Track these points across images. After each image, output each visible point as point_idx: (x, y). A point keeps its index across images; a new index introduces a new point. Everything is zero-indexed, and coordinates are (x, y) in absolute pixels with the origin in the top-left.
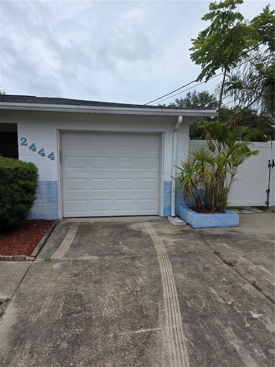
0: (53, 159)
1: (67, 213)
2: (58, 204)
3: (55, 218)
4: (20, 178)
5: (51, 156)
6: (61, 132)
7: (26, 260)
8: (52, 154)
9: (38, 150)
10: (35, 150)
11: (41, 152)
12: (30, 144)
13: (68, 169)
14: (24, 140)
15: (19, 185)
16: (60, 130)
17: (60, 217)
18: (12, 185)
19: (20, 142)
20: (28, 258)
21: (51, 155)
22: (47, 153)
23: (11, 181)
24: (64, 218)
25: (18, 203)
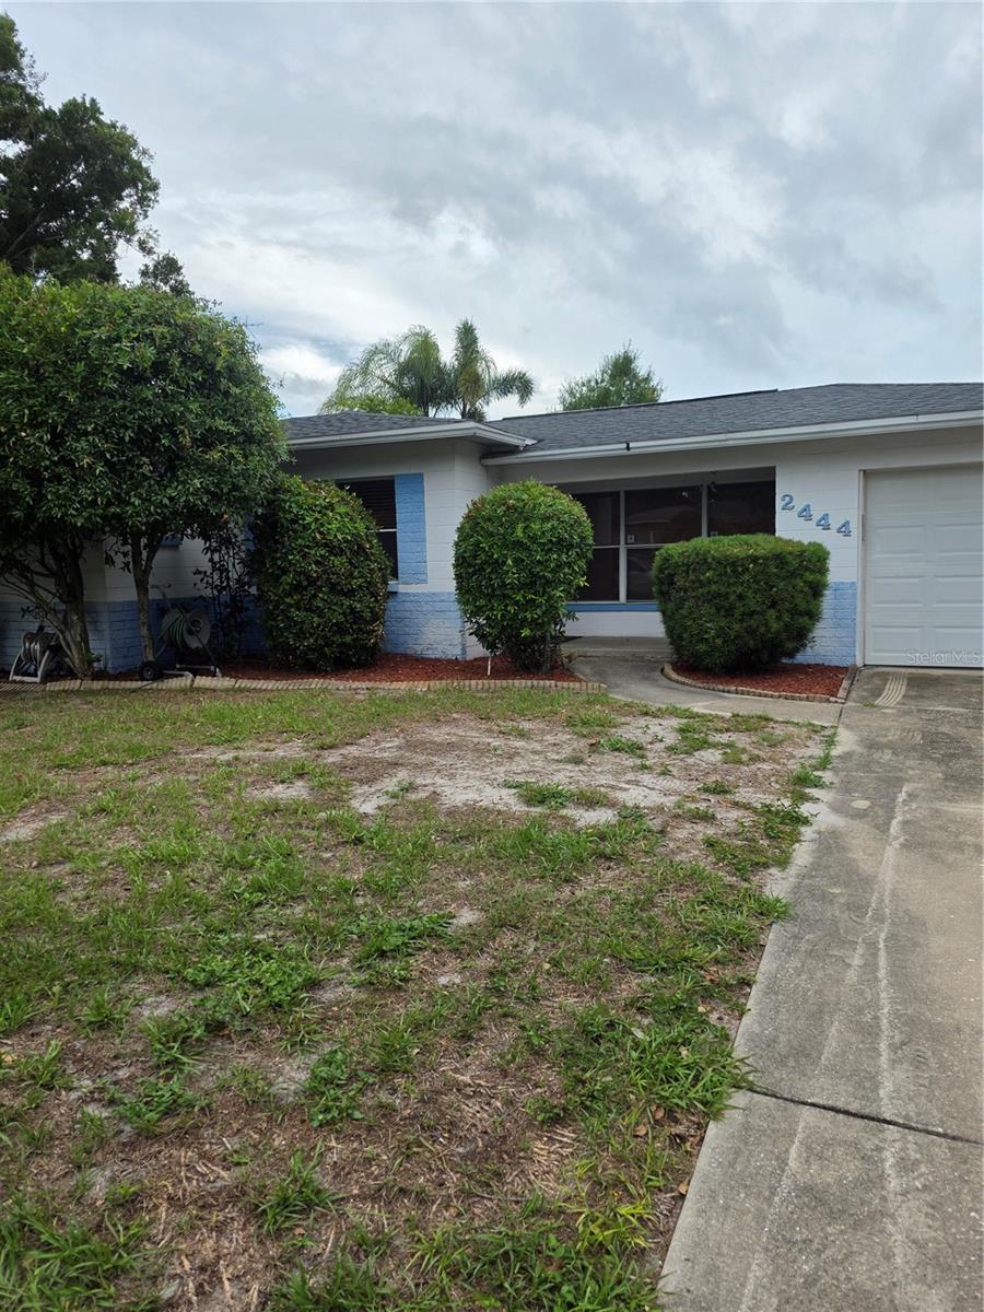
0: (847, 534)
1: (873, 654)
2: (855, 632)
3: (847, 663)
4: (807, 569)
5: (844, 530)
6: (866, 474)
7: (830, 702)
8: (846, 524)
9: (816, 516)
10: (809, 518)
11: (823, 522)
12: (799, 508)
13: (879, 556)
14: (787, 499)
15: (805, 582)
16: (864, 471)
17: (859, 663)
18: (793, 581)
19: (779, 504)
20: (832, 699)
21: (844, 526)
22: (835, 523)
23: (793, 575)
24: (865, 665)
25: (801, 614)
